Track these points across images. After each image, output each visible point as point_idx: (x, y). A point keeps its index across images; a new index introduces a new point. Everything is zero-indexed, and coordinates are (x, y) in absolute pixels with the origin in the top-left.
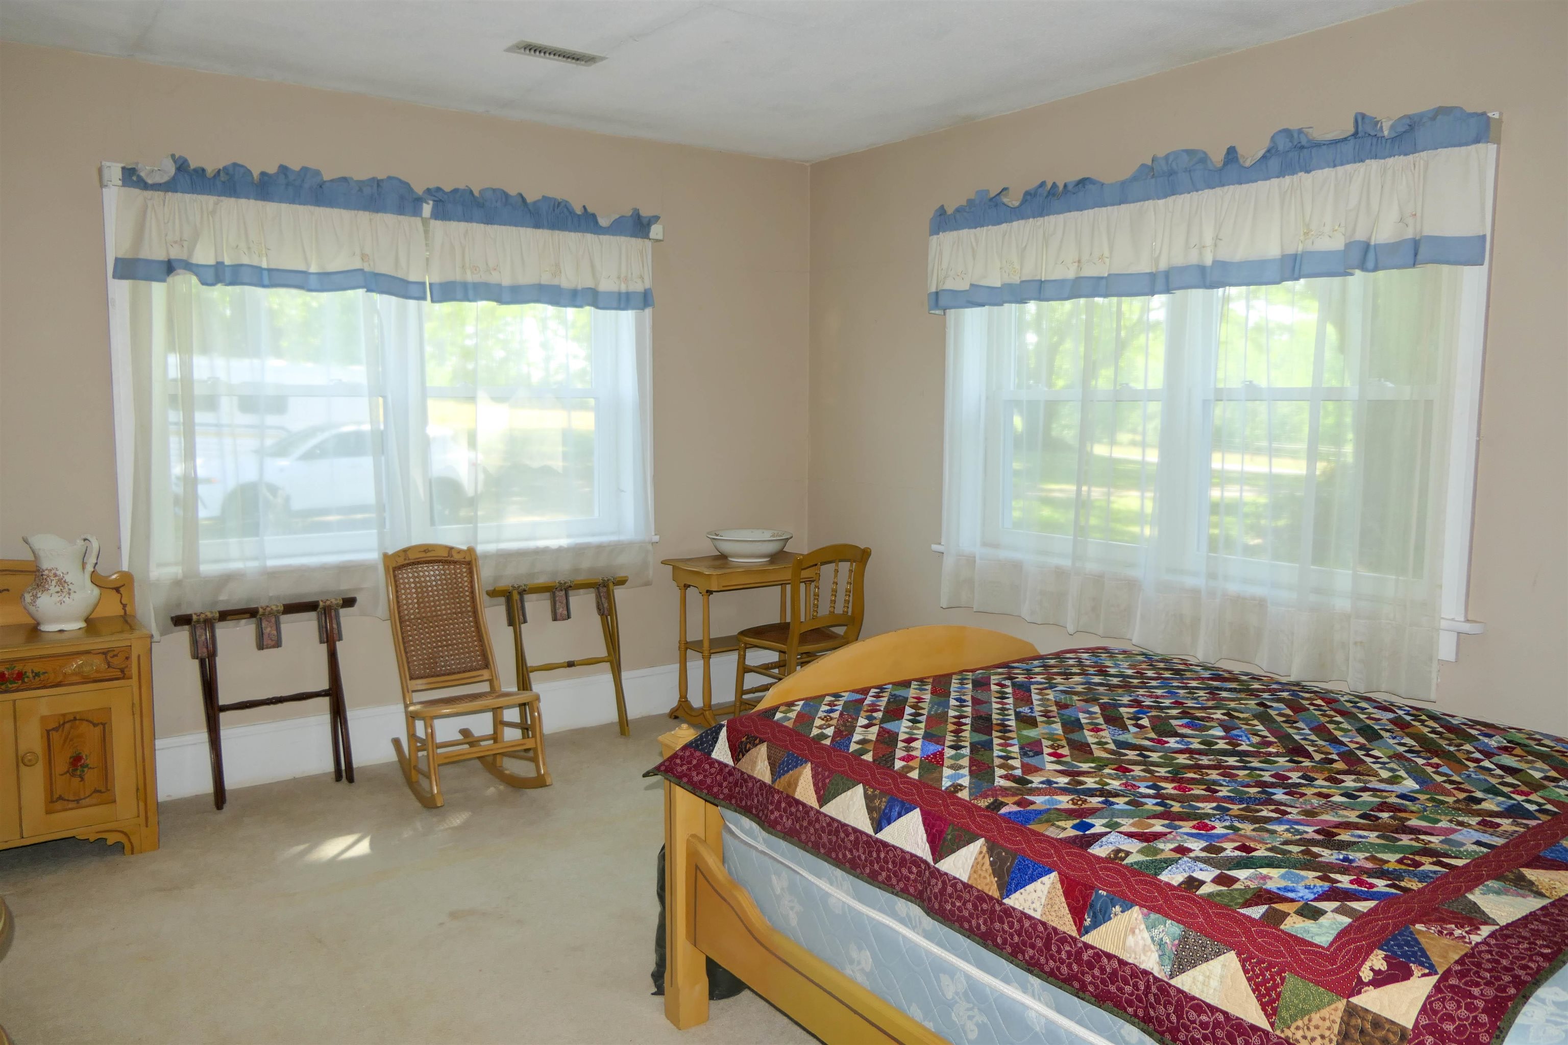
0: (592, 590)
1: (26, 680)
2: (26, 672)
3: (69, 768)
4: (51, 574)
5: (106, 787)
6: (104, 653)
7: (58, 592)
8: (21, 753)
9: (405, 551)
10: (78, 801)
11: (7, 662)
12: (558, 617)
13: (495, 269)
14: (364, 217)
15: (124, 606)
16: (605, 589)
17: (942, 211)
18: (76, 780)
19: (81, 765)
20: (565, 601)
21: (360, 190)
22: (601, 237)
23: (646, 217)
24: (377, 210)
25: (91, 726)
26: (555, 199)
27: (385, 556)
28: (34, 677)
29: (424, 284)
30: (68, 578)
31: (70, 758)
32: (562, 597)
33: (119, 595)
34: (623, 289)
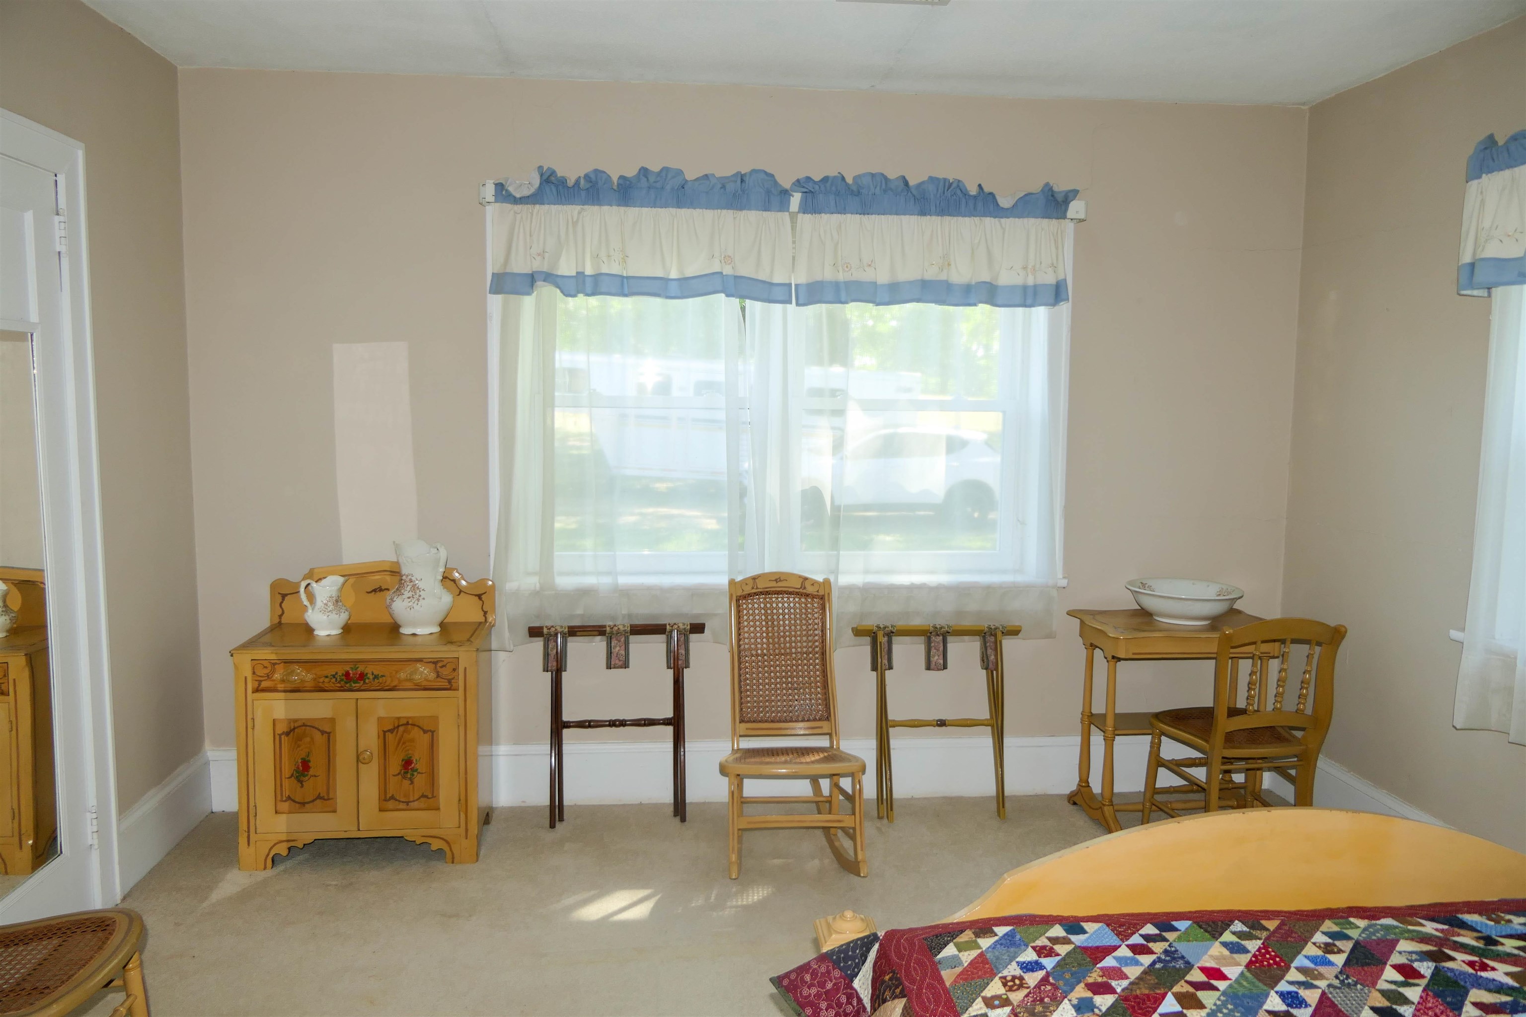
0: (978, 637)
1: (367, 681)
2: (367, 674)
3: (401, 770)
4: (407, 580)
5: (433, 794)
6: (433, 663)
7: (409, 598)
8: (360, 750)
9: (754, 578)
10: (407, 803)
11: (352, 662)
12: (933, 665)
13: (870, 265)
14: (727, 215)
15: (485, 613)
16: (992, 639)
17: (1491, 140)
18: (406, 783)
19: (411, 769)
20: (941, 648)
21: (723, 187)
22: (1003, 220)
23: (1060, 192)
24: (741, 209)
25: (422, 732)
26: (945, 180)
27: (732, 582)
28: (374, 679)
29: (790, 285)
30: (421, 585)
31: (402, 761)
32: (938, 642)
33: (481, 602)
34: (1030, 281)
